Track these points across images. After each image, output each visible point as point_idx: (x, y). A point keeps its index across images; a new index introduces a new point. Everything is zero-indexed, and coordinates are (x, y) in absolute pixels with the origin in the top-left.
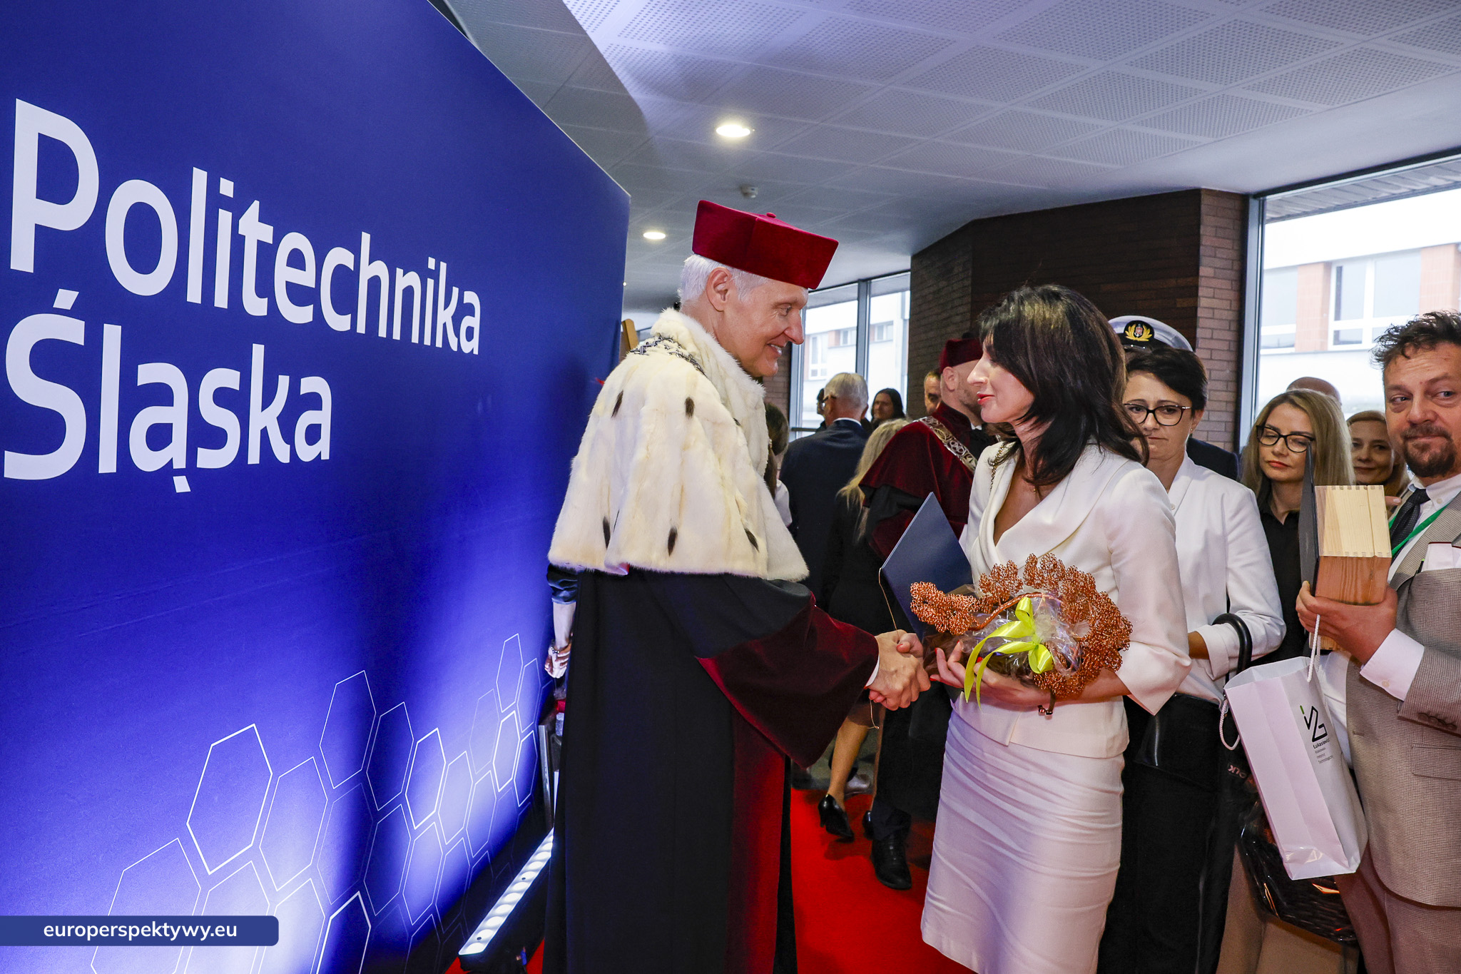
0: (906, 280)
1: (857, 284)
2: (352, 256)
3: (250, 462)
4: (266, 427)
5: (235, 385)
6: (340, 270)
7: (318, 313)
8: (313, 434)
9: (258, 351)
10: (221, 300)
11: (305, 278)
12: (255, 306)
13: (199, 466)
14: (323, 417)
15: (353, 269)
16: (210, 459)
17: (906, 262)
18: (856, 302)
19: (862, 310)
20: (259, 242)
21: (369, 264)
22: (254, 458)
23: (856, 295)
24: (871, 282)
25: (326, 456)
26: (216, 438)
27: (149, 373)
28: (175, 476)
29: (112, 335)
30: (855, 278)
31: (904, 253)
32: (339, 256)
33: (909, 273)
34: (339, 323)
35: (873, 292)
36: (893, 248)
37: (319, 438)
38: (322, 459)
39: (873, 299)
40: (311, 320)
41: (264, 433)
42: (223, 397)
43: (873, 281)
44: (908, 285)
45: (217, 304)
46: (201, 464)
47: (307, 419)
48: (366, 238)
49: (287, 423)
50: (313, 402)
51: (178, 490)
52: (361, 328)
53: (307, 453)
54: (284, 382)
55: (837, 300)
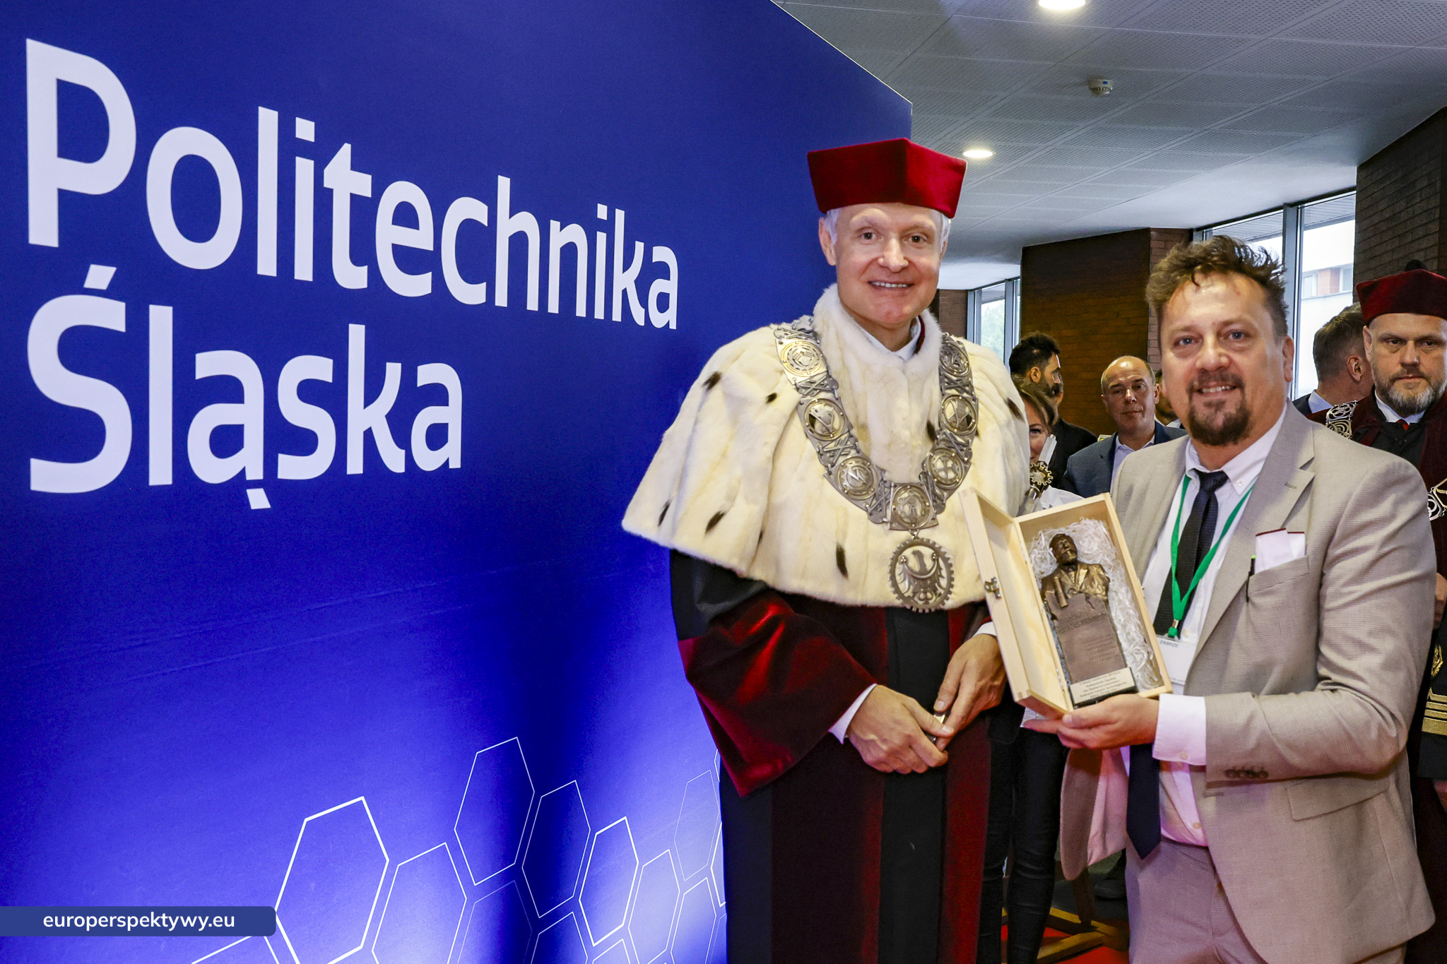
0: (1349, 203)
1: (1282, 211)
2: (486, 207)
3: (349, 472)
4: (370, 428)
5: (328, 377)
6: (468, 227)
7: (439, 281)
8: (437, 436)
9: (357, 334)
10: (304, 270)
11: (421, 239)
12: (350, 276)
13: (280, 476)
14: (451, 415)
15: (486, 224)
16: (293, 468)
17: (1348, 176)
18: (1281, 238)
19: (1290, 248)
20: (352, 196)
21: (510, 217)
22: (355, 465)
23: (1280, 227)
24: (1301, 208)
25: (455, 463)
26: (304, 442)
27: (209, 364)
28: (250, 488)
29: (161, 319)
30: (1280, 203)
31: (1343, 163)
32: (466, 209)
33: (1355, 192)
34: (469, 294)
35: (1306, 221)
36: (1328, 156)
37: (446, 441)
38: (450, 467)
39: (1306, 234)
40: (430, 292)
41: (369, 436)
42: (309, 391)
43: (1306, 205)
44: (1352, 211)
45: (298, 276)
46: (282, 474)
47: (426, 418)
48: (504, 184)
49: (400, 424)
50: (437, 395)
51: (254, 506)
52: (501, 300)
53: (428, 460)
54: (393, 371)
55: (1258, 235)
